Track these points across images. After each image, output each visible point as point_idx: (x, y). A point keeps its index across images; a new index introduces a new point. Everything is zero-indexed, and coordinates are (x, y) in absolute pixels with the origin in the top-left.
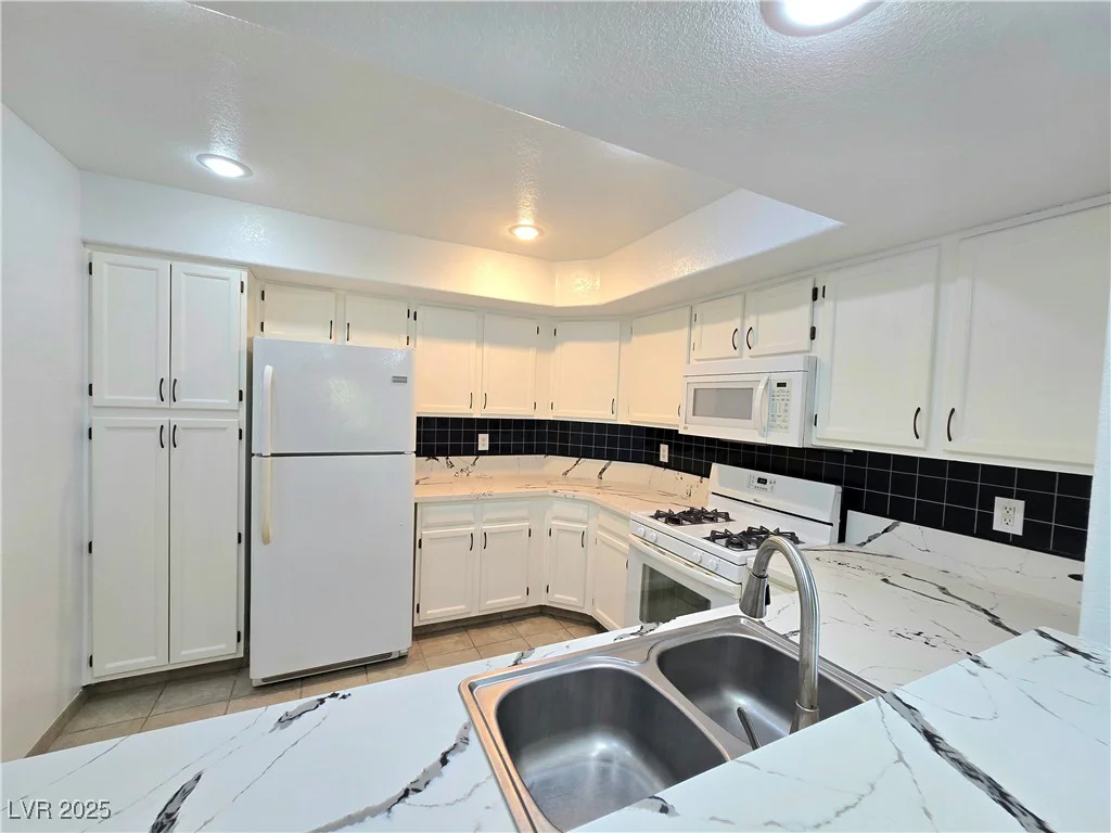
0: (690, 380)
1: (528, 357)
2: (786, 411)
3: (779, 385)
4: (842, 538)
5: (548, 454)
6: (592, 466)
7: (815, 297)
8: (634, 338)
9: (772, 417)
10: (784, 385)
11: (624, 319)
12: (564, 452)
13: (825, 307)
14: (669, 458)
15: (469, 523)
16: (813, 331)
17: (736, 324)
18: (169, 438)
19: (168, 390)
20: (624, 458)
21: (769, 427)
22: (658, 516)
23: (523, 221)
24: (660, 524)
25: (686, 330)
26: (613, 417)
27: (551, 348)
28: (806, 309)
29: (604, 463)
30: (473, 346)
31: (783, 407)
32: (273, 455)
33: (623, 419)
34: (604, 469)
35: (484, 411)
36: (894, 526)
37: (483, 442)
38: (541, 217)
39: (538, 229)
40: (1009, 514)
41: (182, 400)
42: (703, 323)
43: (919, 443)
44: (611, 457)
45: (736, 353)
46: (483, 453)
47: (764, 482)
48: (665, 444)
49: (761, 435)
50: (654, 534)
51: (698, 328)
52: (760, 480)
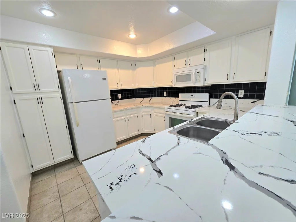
0: (175, 74)
1: (130, 72)
2: (200, 78)
3: (198, 72)
4: (209, 105)
5: (135, 98)
7: (205, 52)
8: (157, 65)
9: (196, 80)
10: (199, 72)
11: (154, 60)
12: (140, 97)
13: (207, 54)
14: (167, 95)
16: (204, 59)
17: (185, 59)
18: (40, 101)
19: (37, 87)
20: (155, 96)
21: (196, 82)
22: (171, 106)
23: (131, 33)
24: (172, 108)
25: (172, 62)
26: (153, 86)
27: (135, 69)
28: (203, 54)
29: (150, 98)
30: (116, 70)
31: (199, 77)
32: (76, 102)
33: (156, 86)
34: (150, 100)
35: (121, 87)
37: (120, 96)
38: (136, 31)
39: (136, 35)
40: (241, 93)
41: (42, 90)
43: (228, 81)
44: (152, 96)
45: (186, 66)
46: (120, 99)
47: (193, 95)
48: (165, 91)
49: (194, 84)
50: (172, 110)
51: (175, 61)
52: (191, 95)
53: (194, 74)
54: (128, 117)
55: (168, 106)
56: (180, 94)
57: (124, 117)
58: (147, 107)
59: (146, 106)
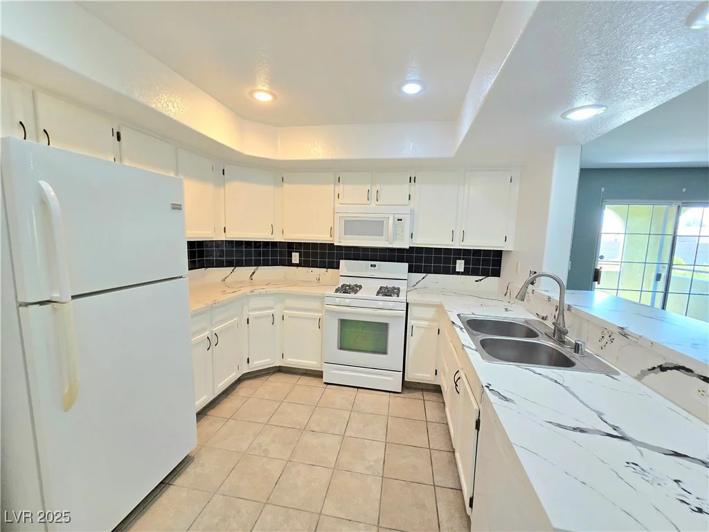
0: (341, 215)
2: (402, 232)
3: (398, 220)
5: (207, 267)
6: (244, 272)
7: (410, 182)
8: (286, 186)
9: (395, 234)
10: (401, 220)
12: (220, 264)
14: (300, 260)
15: (203, 330)
16: (410, 195)
17: (368, 187)
20: (266, 264)
21: (395, 239)
22: (337, 291)
23: (260, 87)
24: (342, 294)
25: (332, 185)
26: (272, 236)
28: (407, 186)
29: (252, 269)
31: (400, 230)
33: (278, 238)
34: (253, 273)
36: (426, 276)
40: (460, 265)
42: (344, 183)
44: (258, 264)
45: (369, 202)
47: (375, 266)
48: (296, 252)
49: (390, 243)
50: (347, 300)
51: (341, 186)
52: (372, 266)
53: (391, 221)
54: (215, 329)
55: (332, 292)
56: (342, 262)
57: (207, 333)
58: (266, 295)
59: (263, 291)
